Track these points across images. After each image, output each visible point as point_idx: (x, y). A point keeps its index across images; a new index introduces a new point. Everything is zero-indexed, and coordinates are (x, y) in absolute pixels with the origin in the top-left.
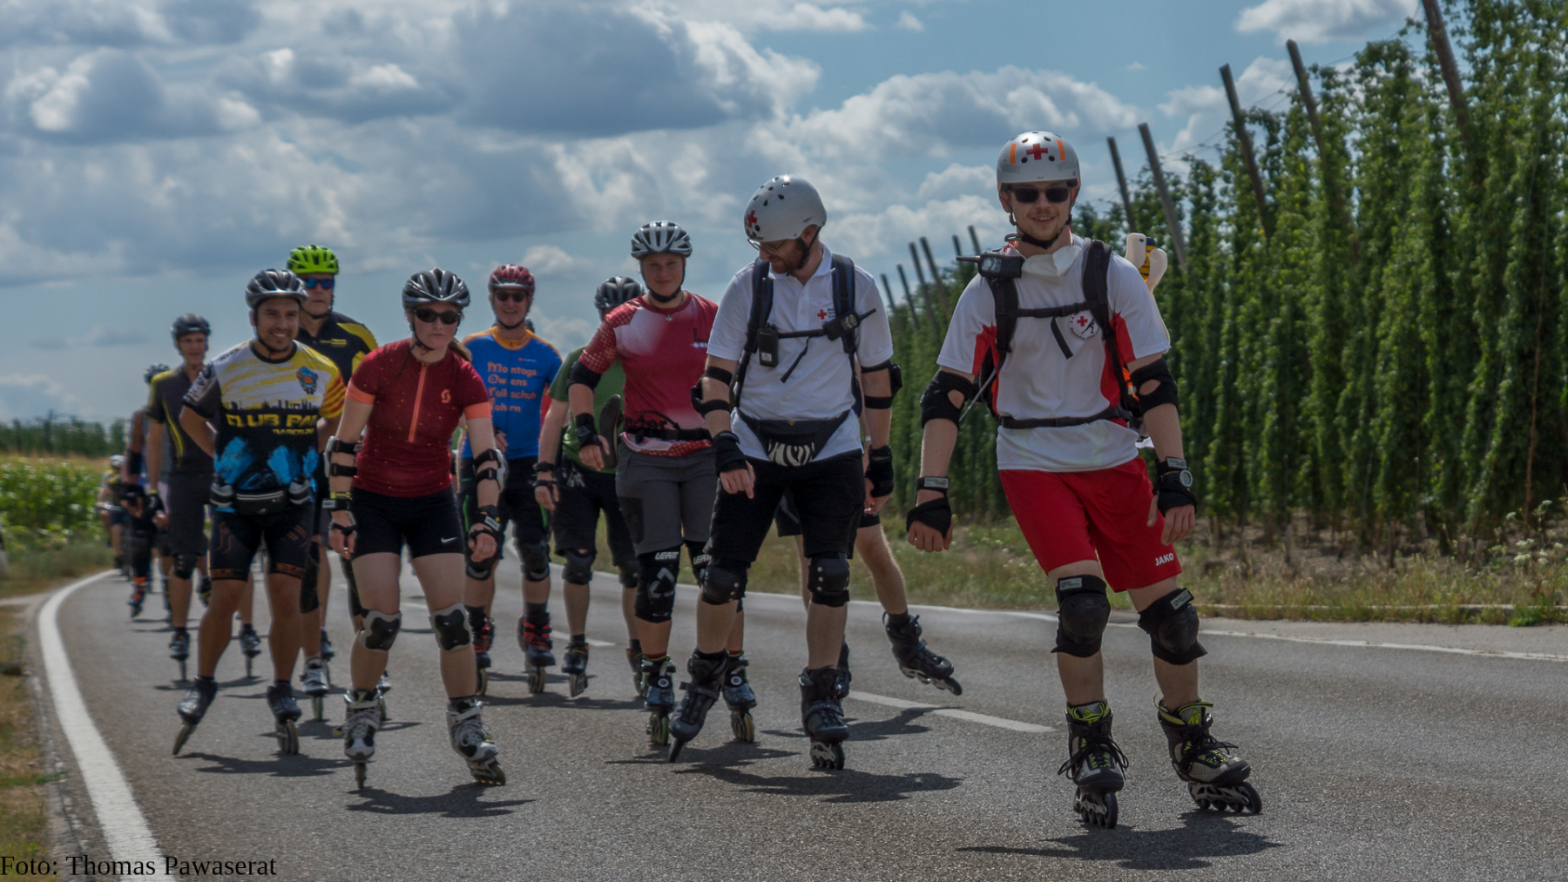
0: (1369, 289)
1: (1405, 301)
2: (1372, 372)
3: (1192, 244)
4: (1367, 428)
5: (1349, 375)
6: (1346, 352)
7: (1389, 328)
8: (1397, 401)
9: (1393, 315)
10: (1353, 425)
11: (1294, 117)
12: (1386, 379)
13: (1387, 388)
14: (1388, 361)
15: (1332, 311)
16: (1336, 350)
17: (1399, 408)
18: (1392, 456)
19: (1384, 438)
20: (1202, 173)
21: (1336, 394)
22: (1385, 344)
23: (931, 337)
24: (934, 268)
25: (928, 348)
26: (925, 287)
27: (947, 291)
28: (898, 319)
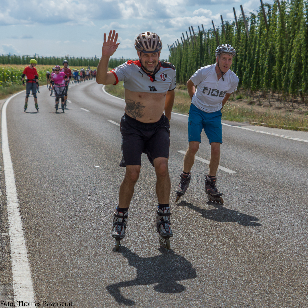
0: (290, 44)
1: (298, 47)
2: (290, 62)
3: (250, 31)
4: (288, 74)
5: (284, 63)
6: (284, 57)
7: (294, 53)
8: (295, 69)
9: (295, 50)
10: (285, 74)
11: (275, 6)
12: (293, 64)
13: (293, 66)
14: (293, 60)
15: (281, 48)
16: (282, 57)
17: (295, 71)
18: (293, 81)
19: (292, 77)
20: (253, 16)
21: (281, 66)
22: (293, 56)
23: (192, 47)
24: (194, 33)
25: (191, 49)
26: (191, 36)
27: (196, 37)
28: (185, 42)
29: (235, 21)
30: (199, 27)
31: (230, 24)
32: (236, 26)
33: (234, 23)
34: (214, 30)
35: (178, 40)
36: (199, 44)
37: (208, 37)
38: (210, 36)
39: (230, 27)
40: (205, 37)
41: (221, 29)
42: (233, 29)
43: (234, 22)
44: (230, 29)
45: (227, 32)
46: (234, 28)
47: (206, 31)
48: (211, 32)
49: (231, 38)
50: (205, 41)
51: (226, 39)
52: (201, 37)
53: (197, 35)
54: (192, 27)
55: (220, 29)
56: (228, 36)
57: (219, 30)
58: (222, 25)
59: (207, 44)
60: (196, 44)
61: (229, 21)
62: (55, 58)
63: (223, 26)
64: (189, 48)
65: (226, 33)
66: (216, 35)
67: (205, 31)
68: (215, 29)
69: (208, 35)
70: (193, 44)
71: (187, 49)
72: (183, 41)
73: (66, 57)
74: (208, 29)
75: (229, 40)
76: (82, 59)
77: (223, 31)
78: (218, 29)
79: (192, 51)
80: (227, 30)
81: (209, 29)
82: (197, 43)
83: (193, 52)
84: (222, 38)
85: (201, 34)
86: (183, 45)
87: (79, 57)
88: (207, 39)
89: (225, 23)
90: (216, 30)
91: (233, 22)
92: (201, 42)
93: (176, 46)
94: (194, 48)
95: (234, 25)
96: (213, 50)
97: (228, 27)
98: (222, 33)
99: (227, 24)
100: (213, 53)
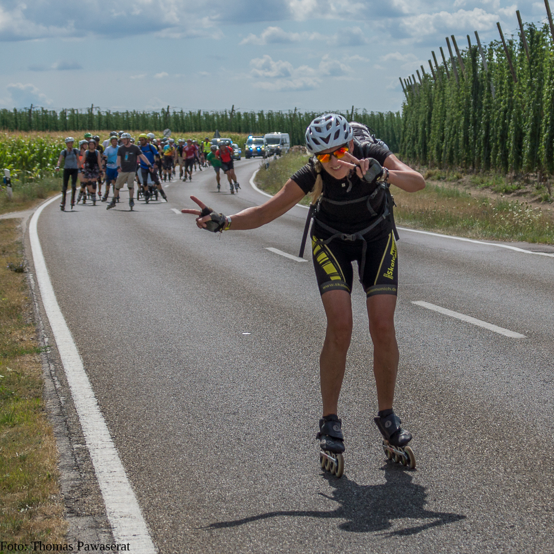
23: (455, 82)
24: (457, 50)
25: (454, 87)
26: (452, 58)
27: (464, 60)
28: (440, 73)
29: (547, 22)
30: (468, 37)
31: (538, 29)
33: (546, 27)
34: (502, 44)
35: (422, 67)
36: (469, 77)
37: (490, 59)
38: (495, 57)
39: (538, 36)
40: (484, 59)
41: (519, 41)
42: (544, 40)
43: (546, 24)
44: (538, 42)
45: (531, 48)
46: (548, 38)
47: (485, 46)
48: (496, 47)
49: (542, 60)
50: (483, 69)
51: (531, 63)
52: (474, 60)
53: (465, 56)
54: (453, 37)
55: (517, 40)
56: (534, 57)
57: (514, 42)
58: (520, 31)
59: (489, 75)
60: (463, 76)
61: (534, 24)
62: (137, 116)
63: (522, 35)
64: (448, 84)
65: (529, 50)
66: (508, 56)
67: (482, 46)
68: (506, 41)
69: (491, 54)
70: (458, 76)
71: (442, 88)
72: (434, 68)
73: (163, 111)
74: (489, 43)
75: (536, 65)
76: (202, 114)
77: (523, 45)
78: (511, 42)
79: (456, 93)
80: (531, 43)
81: (492, 42)
82: (465, 74)
83: (459, 95)
84: (521, 60)
85: (474, 52)
86: (434, 78)
87: (195, 111)
88: (488, 64)
89: (525, 28)
90: (507, 44)
91: (544, 25)
92: (475, 71)
93: (418, 81)
94: (459, 85)
95: (547, 32)
96: (501, 89)
97: (533, 37)
98: (521, 50)
99: (532, 31)
100: (502, 95)
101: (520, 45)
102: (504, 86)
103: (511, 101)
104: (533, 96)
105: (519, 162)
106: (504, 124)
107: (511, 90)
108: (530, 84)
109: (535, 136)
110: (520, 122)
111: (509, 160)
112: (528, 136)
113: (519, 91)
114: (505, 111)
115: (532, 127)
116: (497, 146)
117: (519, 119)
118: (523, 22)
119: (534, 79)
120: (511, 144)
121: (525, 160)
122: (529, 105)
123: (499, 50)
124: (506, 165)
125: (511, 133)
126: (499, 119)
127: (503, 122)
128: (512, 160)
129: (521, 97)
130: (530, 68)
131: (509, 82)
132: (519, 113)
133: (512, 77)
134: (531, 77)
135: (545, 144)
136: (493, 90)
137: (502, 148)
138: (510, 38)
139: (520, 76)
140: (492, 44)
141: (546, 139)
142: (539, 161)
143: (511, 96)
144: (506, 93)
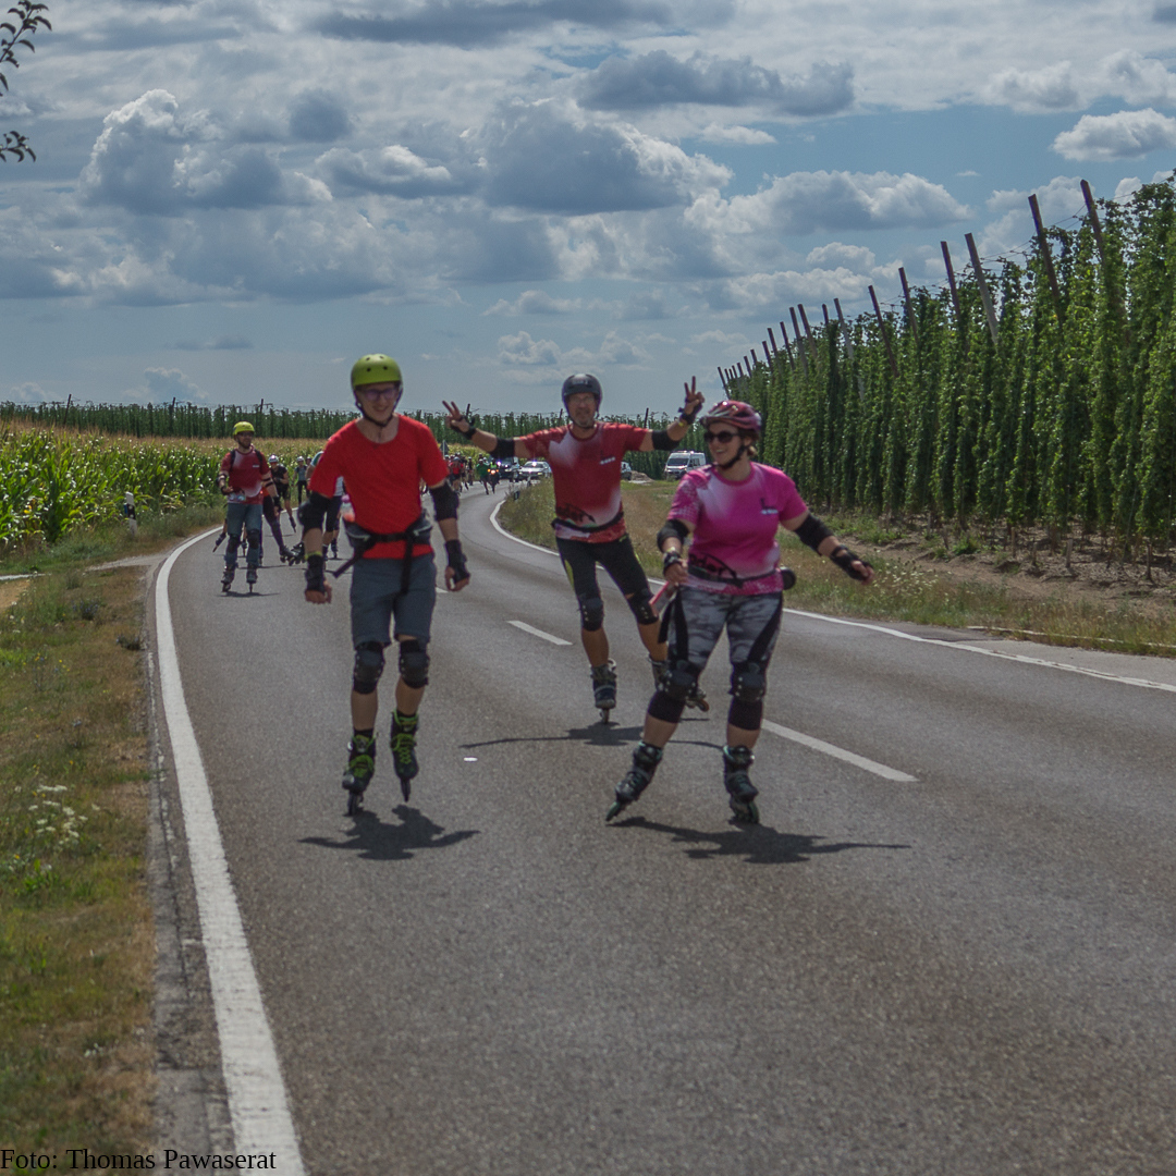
0: (1138, 366)
1: (1166, 377)
3: (1002, 322)
6: (1118, 411)
7: (1153, 397)
9: (1156, 388)
11: (1083, 236)
15: (1108, 380)
16: (1110, 409)
20: (1012, 271)
22: (1149, 408)
23: (803, 375)
24: (807, 327)
26: (799, 339)
27: (816, 343)
28: (779, 361)
29: (948, 286)
30: (824, 307)
31: (933, 297)
32: (951, 304)
33: (945, 293)
34: (877, 318)
35: (753, 352)
36: (824, 368)
37: (857, 341)
38: (865, 338)
39: (933, 308)
40: (848, 341)
41: (902, 315)
42: (941, 313)
43: (945, 290)
44: (932, 315)
45: (921, 325)
46: (948, 310)
47: (850, 322)
48: (867, 323)
49: (938, 344)
50: (846, 356)
51: (920, 347)
52: (833, 343)
53: (819, 336)
54: (801, 308)
55: (900, 312)
56: (925, 339)
57: (895, 316)
58: (904, 299)
59: (856, 366)
60: (814, 366)
61: (927, 289)
63: (907, 306)
64: (791, 378)
65: (918, 328)
66: (885, 337)
67: (846, 322)
68: (882, 314)
69: (859, 333)
70: (806, 366)
71: (783, 384)
72: (772, 354)
74: (857, 317)
75: (929, 351)
77: (908, 320)
78: (890, 316)
79: (803, 391)
80: (922, 318)
81: (860, 316)
82: (818, 363)
83: (808, 394)
84: (906, 344)
85: (832, 331)
86: (771, 368)
88: (854, 348)
89: (913, 294)
90: (884, 319)
91: (942, 290)
92: (833, 359)
93: (746, 373)
94: (807, 380)
95: (947, 301)
96: (874, 386)
97: (924, 308)
98: (906, 328)
99: (923, 298)
100: (874, 395)
101: (905, 320)
102: (878, 383)
103: (888, 405)
104: (923, 398)
105: (898, 498)
106: (877, 440)
107: (888, 388)
108: (919, 380)
109: (926, 459)
110: (902, 437)
111: (884, 494)
112: (914, 459)
113: (902, 389)
114: (880, 420)
115: (922, 443)
116: (865, 473)
117: (901, 434)
118: (909, 286)
119: (925, 372)
120: (887, 469)
121: (909, 495)
122: (917, 412)
123: (871, 325)
124: (880, 501)
125: (888, 453)
126: (869, 432)
127: (876, 436)
128: (888, 494)
129: (903, 398)
130: (919, 355)
131: (886, 377)
132: (901, 424)
133: (891, 368)
134: (921, 369)
135: (940, 472)
136: (861, 388)
137: (873, 477)
138: (889, 310)
139: (903, 367)
140: (860, 319)
141: (942, 464)
142: (930, 497)
143: (888, 397)
144: (880, 392)
